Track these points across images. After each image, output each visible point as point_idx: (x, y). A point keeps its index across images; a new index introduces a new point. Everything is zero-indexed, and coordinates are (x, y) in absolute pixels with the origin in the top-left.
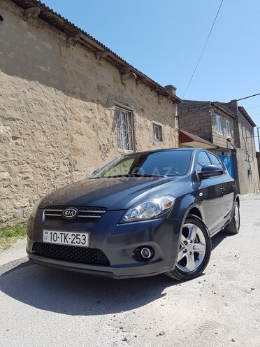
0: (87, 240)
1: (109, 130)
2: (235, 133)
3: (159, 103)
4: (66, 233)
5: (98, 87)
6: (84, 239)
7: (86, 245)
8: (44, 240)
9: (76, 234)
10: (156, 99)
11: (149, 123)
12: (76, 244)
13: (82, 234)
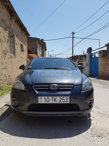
0: (68, 100)
1: (6, 43)
2: (42, 52)
3: (22, 33)
4: (56, 97)
5: (2, 19)
6: (67, 100)
7: (68, 102)
8: (39, 102)
9: (62, 97)
10: (21, 32)
11: (19, 42)
12: (62, 102)
13: (65, 97)
